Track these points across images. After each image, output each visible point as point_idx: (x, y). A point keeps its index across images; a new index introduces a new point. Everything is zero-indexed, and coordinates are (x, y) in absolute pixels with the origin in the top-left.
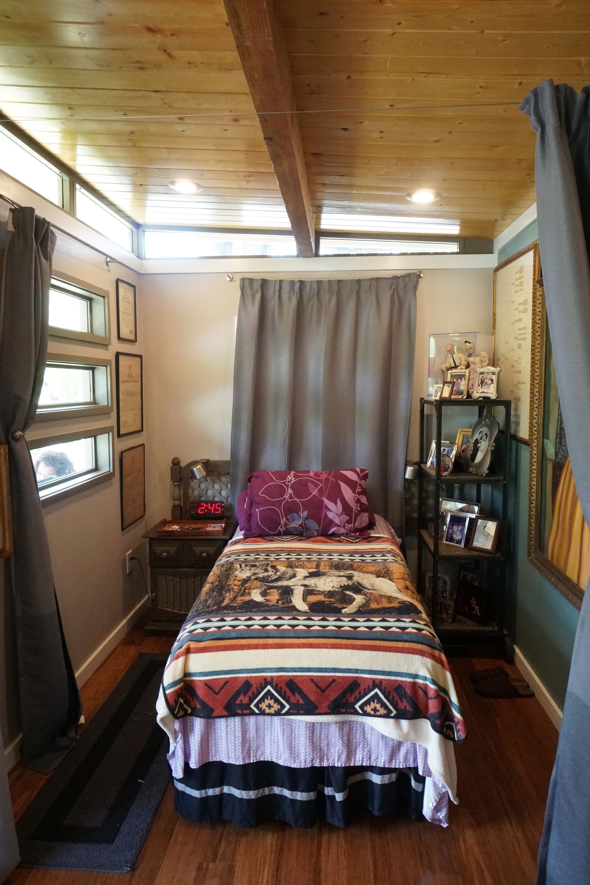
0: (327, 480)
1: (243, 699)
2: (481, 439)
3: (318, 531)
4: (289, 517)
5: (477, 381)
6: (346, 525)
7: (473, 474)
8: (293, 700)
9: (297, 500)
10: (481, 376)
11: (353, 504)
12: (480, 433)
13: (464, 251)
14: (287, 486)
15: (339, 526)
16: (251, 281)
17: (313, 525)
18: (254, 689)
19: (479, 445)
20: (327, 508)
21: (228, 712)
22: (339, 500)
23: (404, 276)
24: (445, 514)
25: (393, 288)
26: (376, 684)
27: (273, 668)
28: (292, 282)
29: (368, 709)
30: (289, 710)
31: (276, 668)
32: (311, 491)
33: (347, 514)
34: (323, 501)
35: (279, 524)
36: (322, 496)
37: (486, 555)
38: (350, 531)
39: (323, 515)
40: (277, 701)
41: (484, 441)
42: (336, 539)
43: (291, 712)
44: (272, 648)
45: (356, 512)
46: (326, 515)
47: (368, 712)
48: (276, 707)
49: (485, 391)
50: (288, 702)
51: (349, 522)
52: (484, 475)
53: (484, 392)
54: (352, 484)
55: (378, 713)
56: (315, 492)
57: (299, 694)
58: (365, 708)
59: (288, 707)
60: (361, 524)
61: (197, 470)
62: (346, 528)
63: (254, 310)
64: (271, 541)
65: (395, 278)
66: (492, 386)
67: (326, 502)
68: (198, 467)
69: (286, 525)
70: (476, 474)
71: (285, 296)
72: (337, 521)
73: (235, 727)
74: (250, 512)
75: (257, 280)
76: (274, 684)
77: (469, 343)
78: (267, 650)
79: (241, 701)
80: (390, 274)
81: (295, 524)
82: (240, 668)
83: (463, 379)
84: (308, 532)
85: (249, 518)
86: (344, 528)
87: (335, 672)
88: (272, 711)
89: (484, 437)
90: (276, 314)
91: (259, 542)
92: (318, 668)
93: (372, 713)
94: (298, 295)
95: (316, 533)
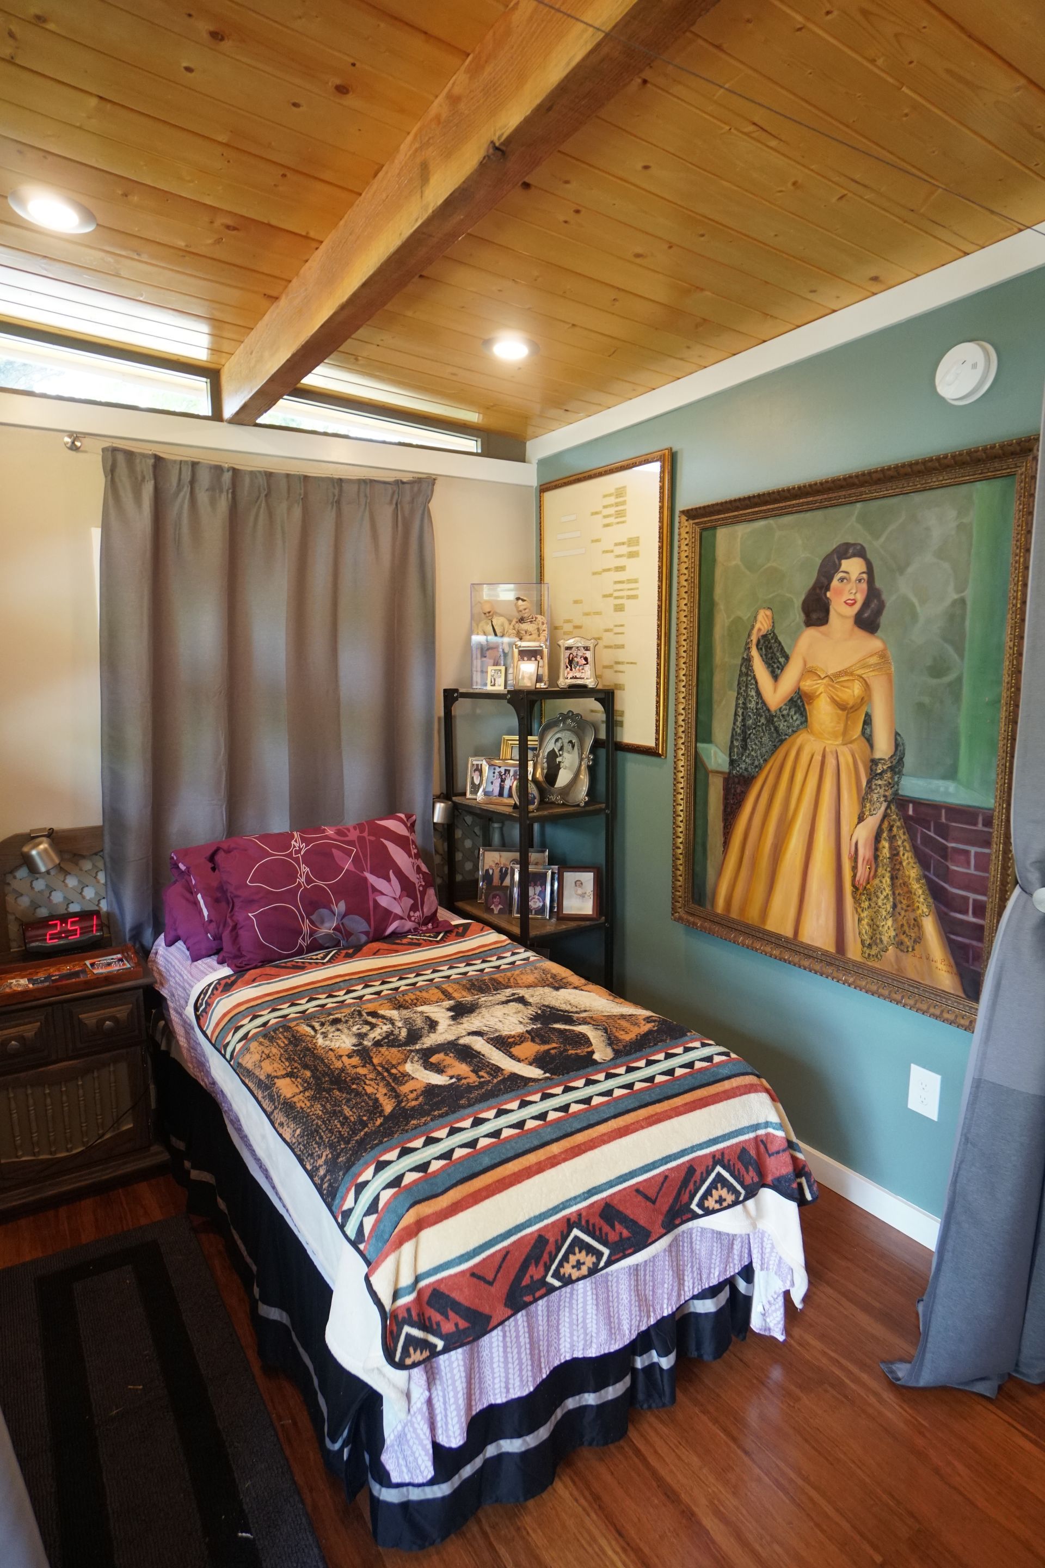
0: (361, 839)
1: (534, 1272)
2: (561, 749)
3: (366, 933)
4: (313, 917)
5: (564, 661)
6: (412, 914)
7: (558, 804)
8: (613, 1237)
9: (320, 883)
10: (568, 652)
11: (413, 877)
12: (557, 740)
13: (489, 451)
14: (297, 860)
15: (402, 918)
16: (129, 455)
17: (358, 925)
18: (551, 1247)
19: (558, 760)
20: (375, 890)
21: (512, 1309)
22: (391, 871)
23: (411, 483)
24: (491, 872)
25: (394, 502)
26: (718, 1159)
27: (579, 1196)
28: (218, 470)
29: (711, 1203)
30: (609, 1256)
31: (584, 1193)
32: (340, 863)
33: (408, 896)
34: (366, 879)
35: (299, 932)
36: (363, 870)
37: (588, 923)
38: (418, 923)
39: (371, 904)
40: (590, 1249)
41: (569, 752)
42: (405, 941)
43: (613, 1258)
44: (565, 1160)
45: (421, 889)
46: (375, 902)
47: (711, 1208)
48: (590, 1260)
49: (578, 675)
50: (605, 1244)
51: (414, 908)
52: (582, 804)
53: (576, 678)
54: (402, 842)
55: (725, 1204)
56: (348, 865)
57: (620, 1223)
58: (706, 1204)
59: (606, 1252)
60: (430, 909)
61: (39, 854)
62: (413, 919)
63: (142, 519)
64: (300, 968)
65: (399, 483)
66: (587, 667)
67: (372, 879)
68: (42, 847)
69: (312, 933)
70: (563, 804)
71: (203, 497)
72: (397, 910)
73: (517, 1331)
74: (233, 921)
75: (144, 456)
76: (583, 1223)
77: (523, 600)
78: (559, 1167)
79: (532, 1277)
80: (390, 477)
81: (327, 928)
82: (527, 1218)
83: (539, 657)
84: (352, 938)
85: (234, 933)
86: (411, 921)
87: (666, 1163)
88: (584, 1270)
89: (568, 747)
90: (185, 529)
91: (279, 976)
92: (643, 1167)
93: (717, 1206)
94: (230, 495)
95: (364, 938)
